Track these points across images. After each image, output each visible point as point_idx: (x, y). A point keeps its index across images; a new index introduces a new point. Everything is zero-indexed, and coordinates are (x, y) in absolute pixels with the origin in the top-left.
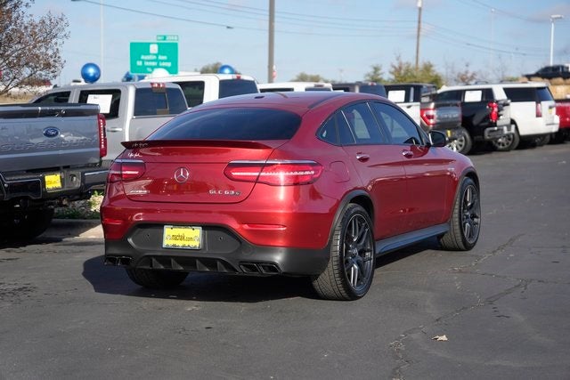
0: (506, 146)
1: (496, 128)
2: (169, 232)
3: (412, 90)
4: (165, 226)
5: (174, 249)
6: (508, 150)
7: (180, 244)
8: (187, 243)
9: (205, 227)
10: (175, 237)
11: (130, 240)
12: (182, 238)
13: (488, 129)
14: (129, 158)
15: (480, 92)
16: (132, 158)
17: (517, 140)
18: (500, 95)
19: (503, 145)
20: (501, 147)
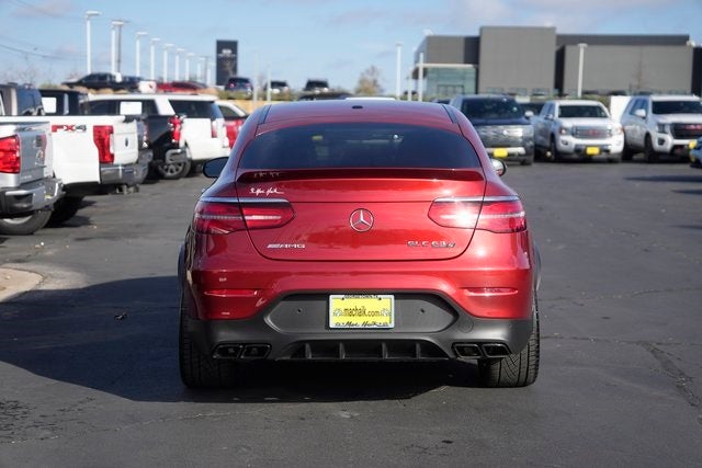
0: (175, 173)
1: (179, 151)
2: (337, 303)
3: (66, 98)
4: (331, 296)
5: (351, 329)
6: (177, 178)
7: (358, 321)
8: (370, 320)
9: (400, 295)
10: (350, 312)
11: (268, 320)
12: (362, 312)
13: (170, 152)
14: (254, 196)
15: (140, 104)
16: (260, 196)
17: (188, 166)
18: (165, 108)
19: (172, 172)
20: (169, 174)
